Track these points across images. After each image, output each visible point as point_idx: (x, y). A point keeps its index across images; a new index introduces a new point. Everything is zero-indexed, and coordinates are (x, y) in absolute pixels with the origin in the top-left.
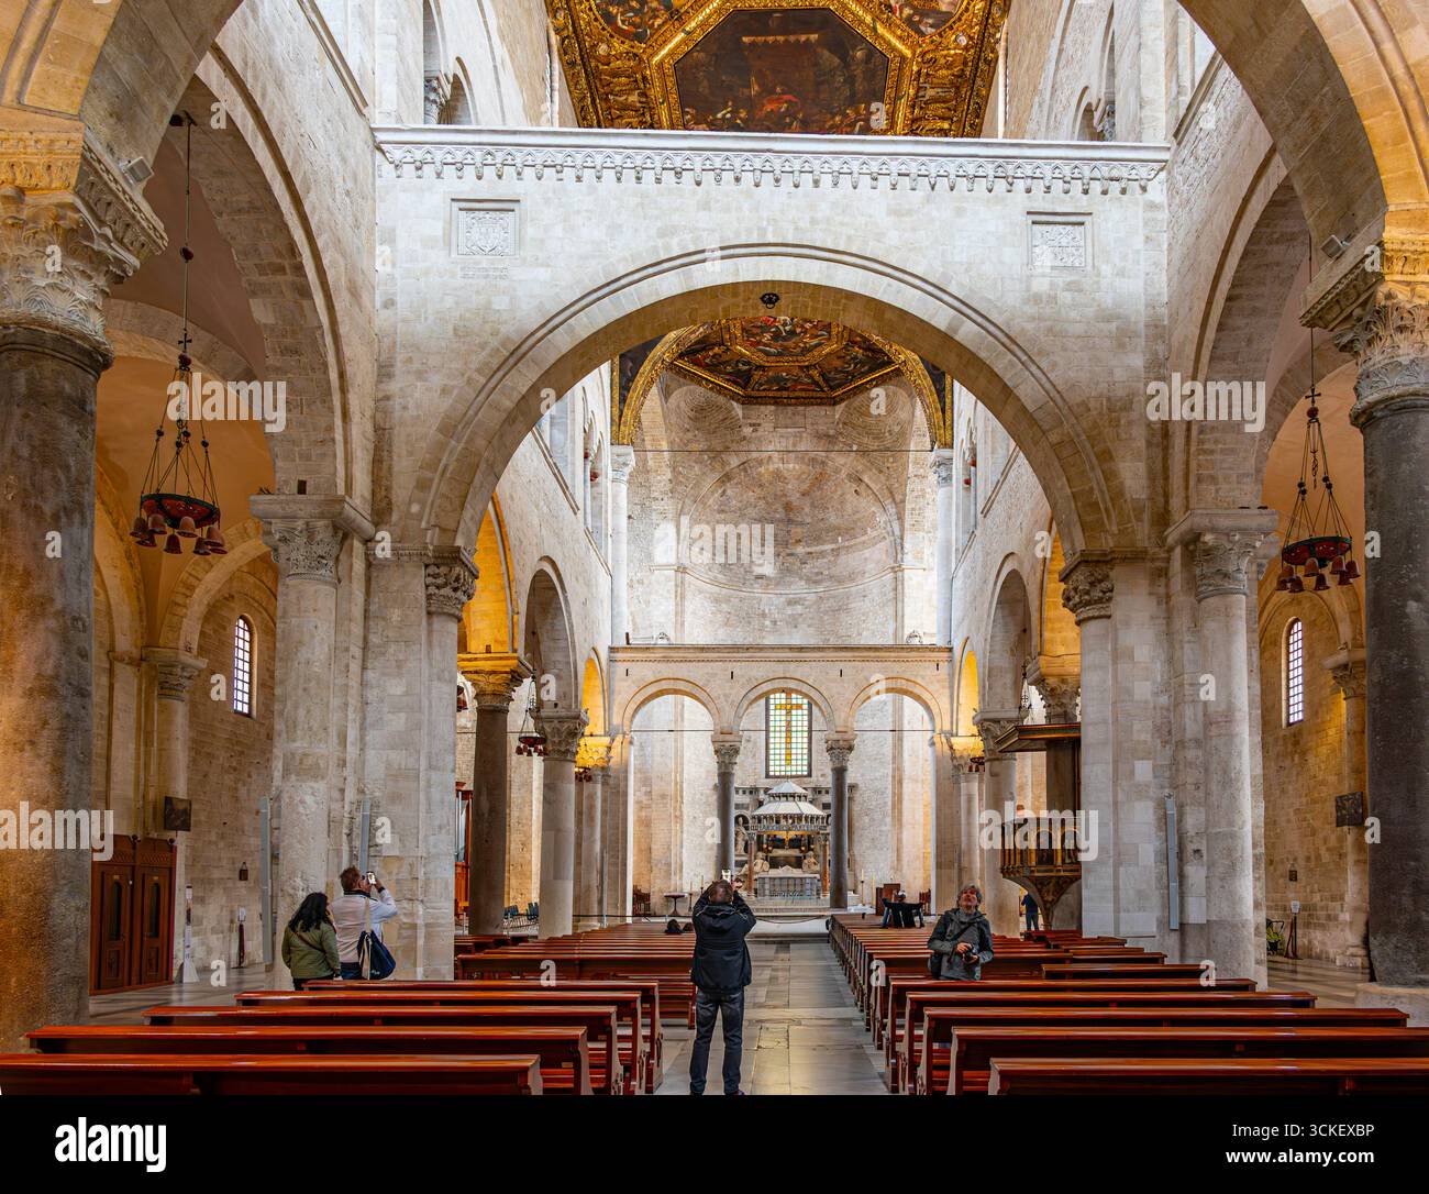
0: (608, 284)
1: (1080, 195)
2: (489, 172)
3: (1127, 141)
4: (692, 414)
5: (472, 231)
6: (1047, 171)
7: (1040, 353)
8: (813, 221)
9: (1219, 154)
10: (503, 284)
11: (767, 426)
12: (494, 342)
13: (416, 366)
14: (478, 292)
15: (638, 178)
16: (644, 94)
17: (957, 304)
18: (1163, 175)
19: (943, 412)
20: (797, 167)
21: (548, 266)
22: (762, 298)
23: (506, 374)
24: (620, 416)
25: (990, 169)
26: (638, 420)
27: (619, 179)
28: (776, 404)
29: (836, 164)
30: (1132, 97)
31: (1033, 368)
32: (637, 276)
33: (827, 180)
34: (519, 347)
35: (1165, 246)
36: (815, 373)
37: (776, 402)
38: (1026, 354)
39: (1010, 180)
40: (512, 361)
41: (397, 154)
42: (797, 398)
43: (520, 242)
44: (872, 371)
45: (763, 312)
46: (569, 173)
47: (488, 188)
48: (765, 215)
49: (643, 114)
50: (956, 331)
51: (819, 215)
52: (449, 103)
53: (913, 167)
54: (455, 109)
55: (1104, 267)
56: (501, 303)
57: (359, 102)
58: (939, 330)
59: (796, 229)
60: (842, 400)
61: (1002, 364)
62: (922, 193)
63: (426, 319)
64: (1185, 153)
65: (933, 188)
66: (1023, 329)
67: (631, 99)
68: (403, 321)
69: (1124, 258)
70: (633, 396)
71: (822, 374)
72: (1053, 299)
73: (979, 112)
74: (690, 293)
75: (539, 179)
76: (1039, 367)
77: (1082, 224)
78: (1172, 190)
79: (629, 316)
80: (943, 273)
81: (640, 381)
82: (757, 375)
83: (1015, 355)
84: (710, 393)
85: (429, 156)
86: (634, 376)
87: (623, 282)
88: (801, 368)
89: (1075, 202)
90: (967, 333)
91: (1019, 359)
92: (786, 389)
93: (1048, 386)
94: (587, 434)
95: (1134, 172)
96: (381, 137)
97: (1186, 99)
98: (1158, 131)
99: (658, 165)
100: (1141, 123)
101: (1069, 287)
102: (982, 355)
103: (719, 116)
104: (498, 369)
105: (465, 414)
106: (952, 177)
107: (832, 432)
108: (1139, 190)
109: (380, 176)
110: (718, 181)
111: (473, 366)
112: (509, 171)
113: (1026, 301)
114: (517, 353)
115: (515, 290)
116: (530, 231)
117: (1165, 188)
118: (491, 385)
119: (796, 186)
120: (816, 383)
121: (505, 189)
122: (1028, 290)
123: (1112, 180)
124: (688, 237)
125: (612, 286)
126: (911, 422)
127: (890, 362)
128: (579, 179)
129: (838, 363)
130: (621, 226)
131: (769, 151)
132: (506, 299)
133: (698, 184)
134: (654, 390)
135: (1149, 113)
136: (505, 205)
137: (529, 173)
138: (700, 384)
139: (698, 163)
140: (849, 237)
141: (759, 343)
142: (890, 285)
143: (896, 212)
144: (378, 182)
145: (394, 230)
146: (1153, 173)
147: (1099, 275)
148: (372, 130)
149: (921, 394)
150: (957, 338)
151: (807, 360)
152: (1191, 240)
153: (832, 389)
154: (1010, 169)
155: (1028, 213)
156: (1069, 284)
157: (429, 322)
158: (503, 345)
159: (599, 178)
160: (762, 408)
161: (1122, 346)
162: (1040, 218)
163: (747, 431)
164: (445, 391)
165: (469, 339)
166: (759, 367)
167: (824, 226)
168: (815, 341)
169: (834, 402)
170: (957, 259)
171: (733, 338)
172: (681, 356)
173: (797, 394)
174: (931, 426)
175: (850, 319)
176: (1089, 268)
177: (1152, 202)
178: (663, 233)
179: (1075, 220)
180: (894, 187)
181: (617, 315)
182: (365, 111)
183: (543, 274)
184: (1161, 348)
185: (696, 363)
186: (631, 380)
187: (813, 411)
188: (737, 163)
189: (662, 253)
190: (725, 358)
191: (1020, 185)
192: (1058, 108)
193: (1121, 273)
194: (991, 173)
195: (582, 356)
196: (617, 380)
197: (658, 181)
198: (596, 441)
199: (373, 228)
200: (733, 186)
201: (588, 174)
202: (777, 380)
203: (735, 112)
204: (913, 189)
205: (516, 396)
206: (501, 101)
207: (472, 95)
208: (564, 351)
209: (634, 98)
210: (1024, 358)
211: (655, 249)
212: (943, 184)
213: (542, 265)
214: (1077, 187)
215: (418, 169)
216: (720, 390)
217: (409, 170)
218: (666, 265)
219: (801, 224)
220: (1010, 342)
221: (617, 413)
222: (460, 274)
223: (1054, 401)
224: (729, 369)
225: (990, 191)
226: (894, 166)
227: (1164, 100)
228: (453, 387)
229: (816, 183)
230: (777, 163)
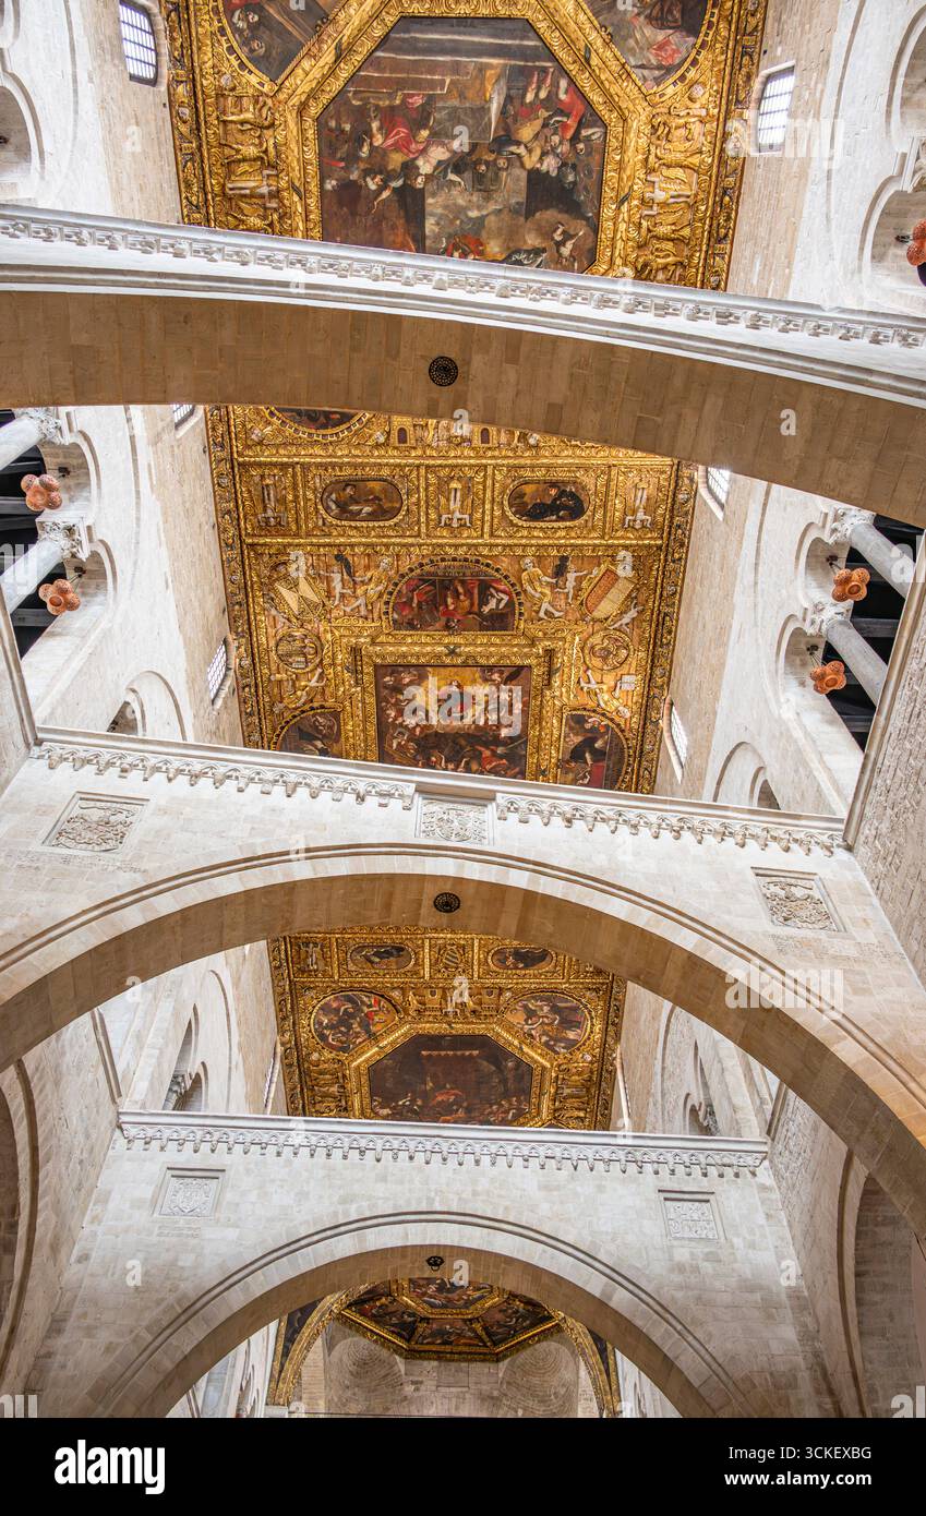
0: (288, 1245)
1: (700, 1177)
2: (205, 1148)
3: (730, 1136)
4: (351, 1368)
5: (178, 1195)
6: (669, 1157)
7: (693, 1321)
8: (475, 1193)
9: (808, 1150)
10: (193, 1242)
11: (429, 1384)
12: (171, 1299)
13: (89, 1321)
14: (168, 1250)
15: (329, 1155)
16: (343, 1087)
17: (608, 1271)
18: (766, 1163)
19: (608, 1375)
20: (461, 1150)
21: (238, 1227)
22: (428, 1261)
23: (174, 1332)
24: (281, 1372)
25: (621, 1155)
26: (298, 1374)
27: (312, 1155)
28: (439, 1359)
29: (494, 1148)
30: (725, 1103)
31: (690, 1338)
32: (316, 1238)
33: (486, 1160)
34: (195, 1303)
35: (785, 1223)
36: (478, 1327)
37: (439, 1356)
38: (681, 1323)
39: (639, 1164)
40: (183, 1318)
41: (132, 1131)
42: (460, 1353)
43: (217, 1205)
44: (533, 1325)
45: (428, 1272)
46: (272, 1150)
47: (203, 1159)
48: (433, 1187)
49: (340, 1100)
50: (610, 1298)
51: (479, 1188)
52: (186, 1093)
53: (557, 1151)
54: (191, 1096)
55: (736, 1241)
56: (186, 1261)
57: (115, 1093)
58: (594, 1297)
59: (460, 1199)
60: (505, 1357)
61: (658, 1332)
62: (566, 1173)
63: (113, 1274)
64: (780, 1147)
65: (575, 1169)
66: (673, 1298)
67: (332, 1089)
68: (92, 1275)
69: (752, 1232)
70: (297, 1348)
71: (485, 1328)
72: (696, 1270)
73: (607, 1105)
74: (361, 1254)
75: (246, 1153)
76: (695, 1337)
77: (708, 1201)
78: (777, 1175)
79: (303, 1276)
80: (591, 1242)
81: (306, 1332)
82: (422, 1327)
83: (671, 1325)
84: (373, 1346)
85: (159, 1134)
86: (301, 1328)
87: (303, 1243)
88: (465, 1321)
89: (696, 1183)
90: (620, 1299)
91: (675, 1329)
92: (450, 1343)
93: (707, 1357)
94: (244, 1392)
95: (741, 1160)
96: (124, 1118)
97: (769, 1107)
98: (753, 1130)
99: (346, 1145)
100: (737, 1123)
101: (709, 1257)
102: (639, 1323)
103: (401, 1103)
104: (168, 1327)
105: (122, 1376)
106: (591, 1160)
107: (496, 1393)
108: (749, 1175)
109: (113, 1148)
110: (395, 1158)
111: (144, 1324)
112: (222, 1147)
113: (672, 1270)
114: (190, 1310)
115: (203, 1248)
116: (229, 1196)
117: (771, 1173)
118: (156, 1344)
119: (460, 1164)
120: (478, 1337)
121: (213, 1161)
122: (671, 1260)
123: (725, 1166)
124: (365, 1204)
125: (293, 1246)
126: (576, 1384)
127: (550, 1318)
128: (279, 1154)
129: (499, 1316)
130: (308, 1193)
131: (439, 1136)
132: (192, 1257)
133: (378, 1160)
134: (319, 1342)
135: (742, 1116)
136: (212, 1174)
137: (238, 1149)
138: (364, 1335)
139: (379, 1144)
140: (506, 1208)
141: (424, 1294)
142: (544, 1251)
143: (546, 1188)
144: (110, 1152)
145: (110, 1192)
146: (758, 1162)
147: (732, 1247)
148: (119, 1113)
149: (583, 1354)
150: (612, 1304)
151: (470, 1313)
152: (806, 1219)
153: (495, 1344)
154: (638, 1155)
155: (659, 1191)
156: (707, 1254)
157: (116, 1276)
158: (179, 1301)
159: (295, 1154)
160: (425, 1363)
161: (770, 1317)
162: (671, 1195)
163: (409, 1389)
164: (109, 1349)
165: (147, 1295)
166: (423, 1319)
167: (485, 1198)
168: (478, 1294)
169: (498, 1358)
170: (604, 1229)
171: (400, 1289)
172: (349, 1306)
173: (460, 1349)
174: (597, 1391)
175: (510, 1283)
176: (722, 1240)
177: (763, 1185)
178: (344, 1201)
179: (702, 1197)
180: (543, 1167)
181: (293, 1274)
182: (118, 1100)
183: (232, 1234)
184: (809, 1320)
185: (363, 1314)
186: (297, 1331)
187: (477, 1367)
188: (412, 1145)
189: (340, 1217)
190: (392, 1309)
191: (649, 1168)
192: (669, 1107)
193: (752, 1246)
194: (623, 1158)
195: (253, 1314)
196: (283, 1331)
197: (345, 1157)
198: (251, 1400)
199: (92, 1191)
200: (407, 1163)
201: (287, 1151)
202: (441, 1333)
203: (413, 1101)
204: (559, 1169)
205: (179, 1356)
206: (229, 1092)
207: (207, 1087)
208: (236, 1308)
209: (334, 1089)
210: (679, 1327)
211: (335, 1214)
212: (583, 1166)
213: (232, 1226)
214: (697, 1171)
215: (146, 1143)
216: (384, 1342)
217: (139, 1144)
218: (343, 1229)
219: (464, 1196)
220: (663, 1311)
221: (277, 1368)
222: (156, 1231)
223: (717, 1375)
224: (394, 1320)
225: (624, 1172)
226: (542, 1151)
227: (751, 1107)
228: (118, 1344)
229: (477, 1162)
230: (445, 1146)
